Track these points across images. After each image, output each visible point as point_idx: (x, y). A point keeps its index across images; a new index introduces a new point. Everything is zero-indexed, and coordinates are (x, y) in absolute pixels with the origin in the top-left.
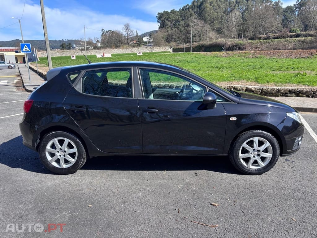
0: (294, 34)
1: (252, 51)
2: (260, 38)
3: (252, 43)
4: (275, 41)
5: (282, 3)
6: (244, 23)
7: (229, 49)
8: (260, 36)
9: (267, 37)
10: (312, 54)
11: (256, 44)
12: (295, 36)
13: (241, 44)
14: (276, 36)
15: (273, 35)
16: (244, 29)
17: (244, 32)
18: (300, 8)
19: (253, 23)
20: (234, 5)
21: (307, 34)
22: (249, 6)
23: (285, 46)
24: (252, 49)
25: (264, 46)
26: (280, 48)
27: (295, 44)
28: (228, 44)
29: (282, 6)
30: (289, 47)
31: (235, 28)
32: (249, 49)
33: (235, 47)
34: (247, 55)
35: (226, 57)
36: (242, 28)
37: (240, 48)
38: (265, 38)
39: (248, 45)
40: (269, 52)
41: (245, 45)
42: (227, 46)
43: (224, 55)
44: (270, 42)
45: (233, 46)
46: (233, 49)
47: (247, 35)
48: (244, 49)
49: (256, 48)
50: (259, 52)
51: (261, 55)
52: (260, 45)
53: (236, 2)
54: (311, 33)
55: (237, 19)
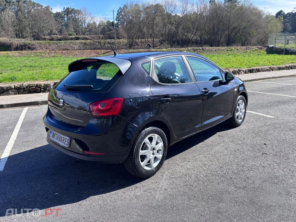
0: (74, 37)
1: (47, 51)
2: (45, 39)
3: (41, 43)
4: (61, 42)
5: (52, 9)
6: (19, 24)
7: (17, 49)
8: (44, 37)
9: (51, 38)
10: (99, 54)
11: (45, 44)
12: (75, 39)
13: (29, 44)
14: (59, 38)
15: (56, 37)
16: (20, 29)
17: (22, 32)
18: (67, 15)
19: (29, 24)
20: (4, 5)
21: (84, 37)
22: (21, 7)
23: (71, 47)
24: (43, 49)
25: (54, 47)
26: (69, 49)
27: (79, 46)
28: (15, 44)
29: (52, 11)
30: (76, 48)
31: (12, 28)
32: (39, 48)
33: (24, 47)
34: (42, 54)
35: (20, 56)
36: (19, 28)
37: (29, 48)
38: (49, 39)
39: (38, 45)
40: (64, 52)
41: (34, 45)
42: (15, 46)
43: (16, 55)
44: (57, 43)
45: (21, 46)
46: (23, 49)
47: (25, 36)
48: (34, 49)
49: (46, 48)
50: (54, 52)
51: (57, 55)
52: (49, 46)
53: (6, 1)
54: (87, 37)
55: (11, 19)
